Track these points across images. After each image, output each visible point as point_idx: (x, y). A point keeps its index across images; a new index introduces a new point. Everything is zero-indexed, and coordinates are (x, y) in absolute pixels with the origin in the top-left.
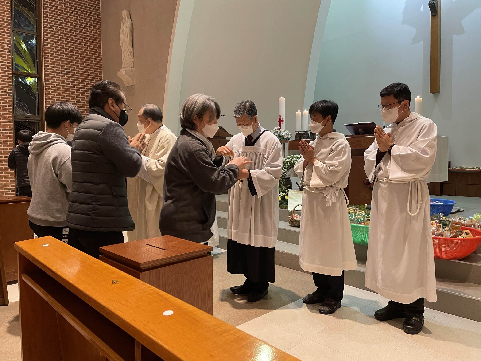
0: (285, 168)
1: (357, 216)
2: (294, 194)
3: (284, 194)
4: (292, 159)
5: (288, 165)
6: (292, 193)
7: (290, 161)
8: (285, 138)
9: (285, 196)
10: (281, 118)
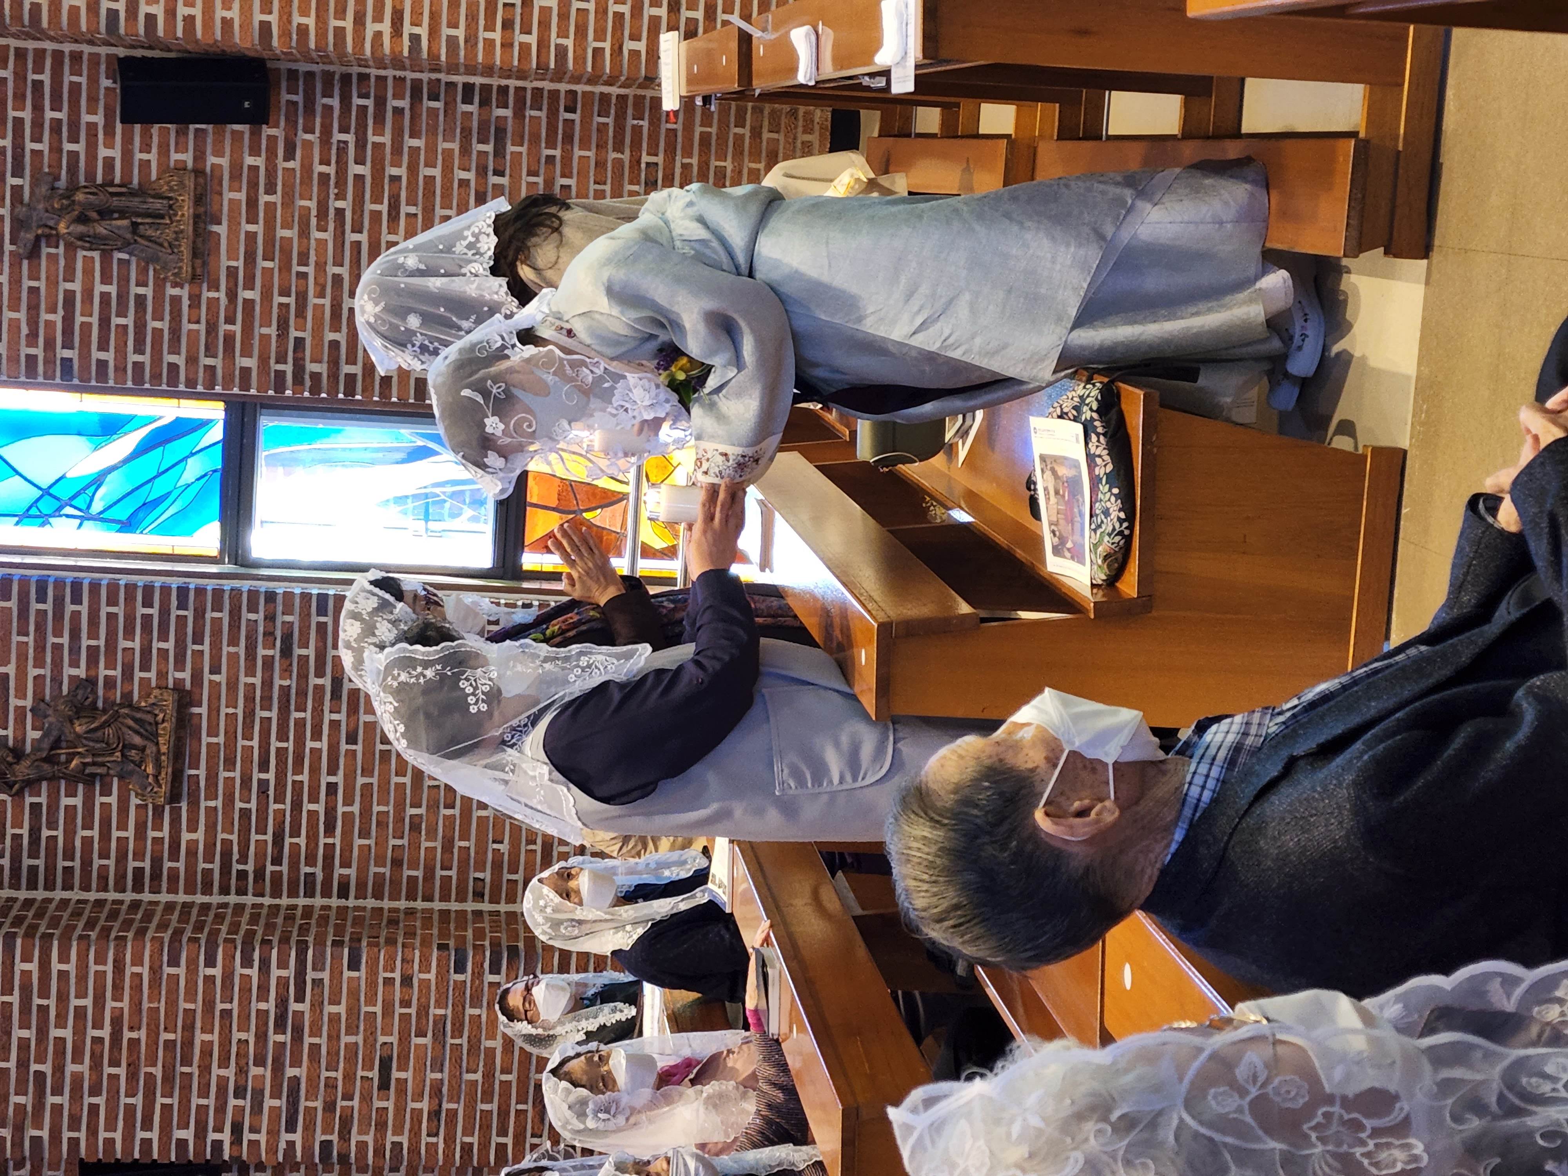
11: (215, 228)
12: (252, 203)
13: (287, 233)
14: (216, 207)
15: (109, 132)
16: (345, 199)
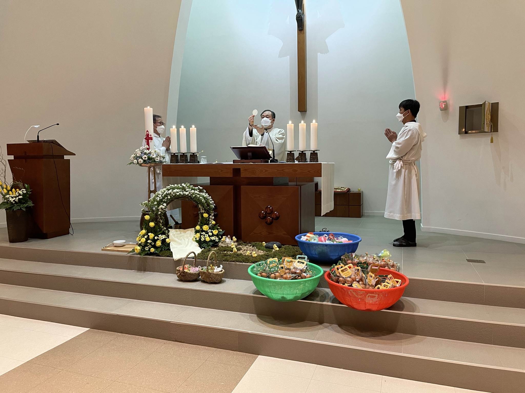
0: (164, 202)
1: (270, 264)
2: (176, 235)
3: (164, 237)
4: (172, 191)
5: (167, 198)
6: (174, 233)
7: (171, 193)
8: (157, 161)
9: (166, 238)
10: (149, 134)
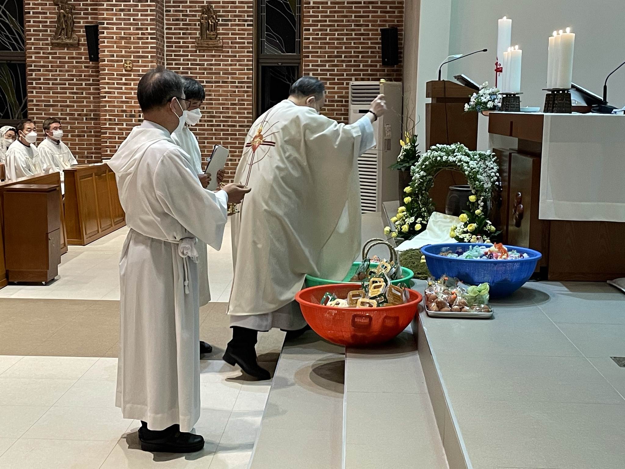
11: (66, 49)
12: (73, 58)
13: (66, 67)
14: (71, 49)
15: (87, 22)
16: (76, 81)
